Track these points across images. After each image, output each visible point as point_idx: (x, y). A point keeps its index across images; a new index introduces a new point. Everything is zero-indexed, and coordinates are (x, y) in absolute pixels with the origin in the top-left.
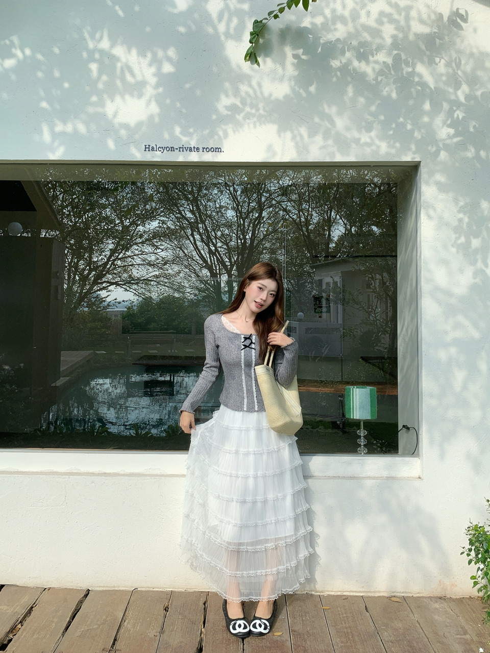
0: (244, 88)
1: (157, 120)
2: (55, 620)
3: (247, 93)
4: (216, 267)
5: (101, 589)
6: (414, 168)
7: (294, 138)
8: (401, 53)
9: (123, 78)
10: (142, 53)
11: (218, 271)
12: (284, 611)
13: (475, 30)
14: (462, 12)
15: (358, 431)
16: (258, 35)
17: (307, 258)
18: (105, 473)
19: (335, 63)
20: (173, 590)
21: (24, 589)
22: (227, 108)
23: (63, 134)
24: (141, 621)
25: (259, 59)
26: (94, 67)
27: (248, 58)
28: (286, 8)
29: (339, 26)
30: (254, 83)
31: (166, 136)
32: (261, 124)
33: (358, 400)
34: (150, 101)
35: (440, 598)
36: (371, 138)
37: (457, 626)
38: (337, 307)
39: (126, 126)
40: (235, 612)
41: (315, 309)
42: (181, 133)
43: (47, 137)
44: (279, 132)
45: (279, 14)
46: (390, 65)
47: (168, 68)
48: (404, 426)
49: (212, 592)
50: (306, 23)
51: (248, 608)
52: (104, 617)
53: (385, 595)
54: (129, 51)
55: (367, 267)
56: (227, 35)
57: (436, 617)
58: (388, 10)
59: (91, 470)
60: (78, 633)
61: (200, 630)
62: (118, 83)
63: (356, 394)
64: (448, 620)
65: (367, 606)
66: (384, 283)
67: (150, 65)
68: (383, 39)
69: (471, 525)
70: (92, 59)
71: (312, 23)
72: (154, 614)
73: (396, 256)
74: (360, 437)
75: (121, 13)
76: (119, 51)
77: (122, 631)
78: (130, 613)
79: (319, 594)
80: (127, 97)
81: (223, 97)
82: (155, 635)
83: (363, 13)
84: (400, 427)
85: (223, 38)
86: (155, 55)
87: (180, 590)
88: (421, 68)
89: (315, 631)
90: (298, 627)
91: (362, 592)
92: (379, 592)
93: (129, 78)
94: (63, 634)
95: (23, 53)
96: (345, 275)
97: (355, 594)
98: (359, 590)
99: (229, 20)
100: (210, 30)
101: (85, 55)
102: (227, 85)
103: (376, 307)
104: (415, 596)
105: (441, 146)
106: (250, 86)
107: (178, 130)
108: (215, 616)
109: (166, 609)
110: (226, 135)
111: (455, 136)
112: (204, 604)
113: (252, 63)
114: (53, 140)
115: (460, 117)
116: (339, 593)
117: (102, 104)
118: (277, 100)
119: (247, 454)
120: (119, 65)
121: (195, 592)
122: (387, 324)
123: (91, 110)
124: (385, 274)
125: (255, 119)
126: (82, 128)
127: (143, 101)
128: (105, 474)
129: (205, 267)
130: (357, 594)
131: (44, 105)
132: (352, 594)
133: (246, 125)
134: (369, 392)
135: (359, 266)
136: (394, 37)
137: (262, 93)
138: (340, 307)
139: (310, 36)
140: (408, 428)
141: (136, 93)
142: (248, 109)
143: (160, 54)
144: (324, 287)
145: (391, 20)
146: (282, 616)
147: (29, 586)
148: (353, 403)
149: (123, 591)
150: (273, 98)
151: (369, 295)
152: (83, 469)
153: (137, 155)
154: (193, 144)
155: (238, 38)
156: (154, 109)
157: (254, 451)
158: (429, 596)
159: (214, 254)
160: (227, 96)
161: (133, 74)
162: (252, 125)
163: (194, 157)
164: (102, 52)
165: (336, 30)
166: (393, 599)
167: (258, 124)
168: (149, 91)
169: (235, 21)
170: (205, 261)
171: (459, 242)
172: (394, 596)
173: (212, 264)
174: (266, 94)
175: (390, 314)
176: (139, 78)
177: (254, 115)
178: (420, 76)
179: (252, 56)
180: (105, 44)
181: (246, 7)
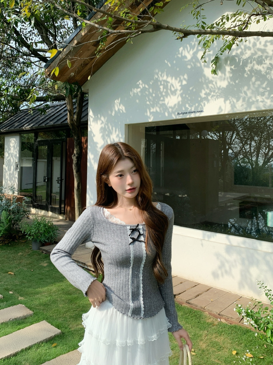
1: (181, 103)
3: (211, 87)
9: (171, 89)
10: (176, 79)
19: (247, 69)
22: (205, 94)
23: (153, 112)
26: (161, 87)
27: (213, 73)
29: (247, 51)
30: (214, 83)
31: (184, 109)
32: (217, 99)
34: (179, 96)
39: (171, 107)
43: (148, 114)
44: (225, 101)
47: (184, 83)
54: (172, 79)
62: (169, 91)
67: (179, 82)
70: (161, 84)
75: (170, 65)
76: (169, 79)
80: (172, 96)
85: (203, 67)
86: (180, 78)
93: (173, 89)
102: (205, 86)
107: (187, 106)
110: (205, 105)
114: (150, 115)
117: (164, 100)
120: (169, 85)
123: (161, 102)
126: (158, 110)
127: (176, 96)
131: (148, 103)
133: (212, 100)
139: (237, 58)
141: (174, 94)
142: (212, 93)
143: (182, 78)
153: (174, 117)
154: (193, 110)
156: (180, 99)
160: (204, 90)
161: (174, 87)
163: (193, 115)
164: (164, 81)
165: (246, 53)
167: (216, 99)
168: (178, 93)
177: (215, 96)
180: (165, 78)
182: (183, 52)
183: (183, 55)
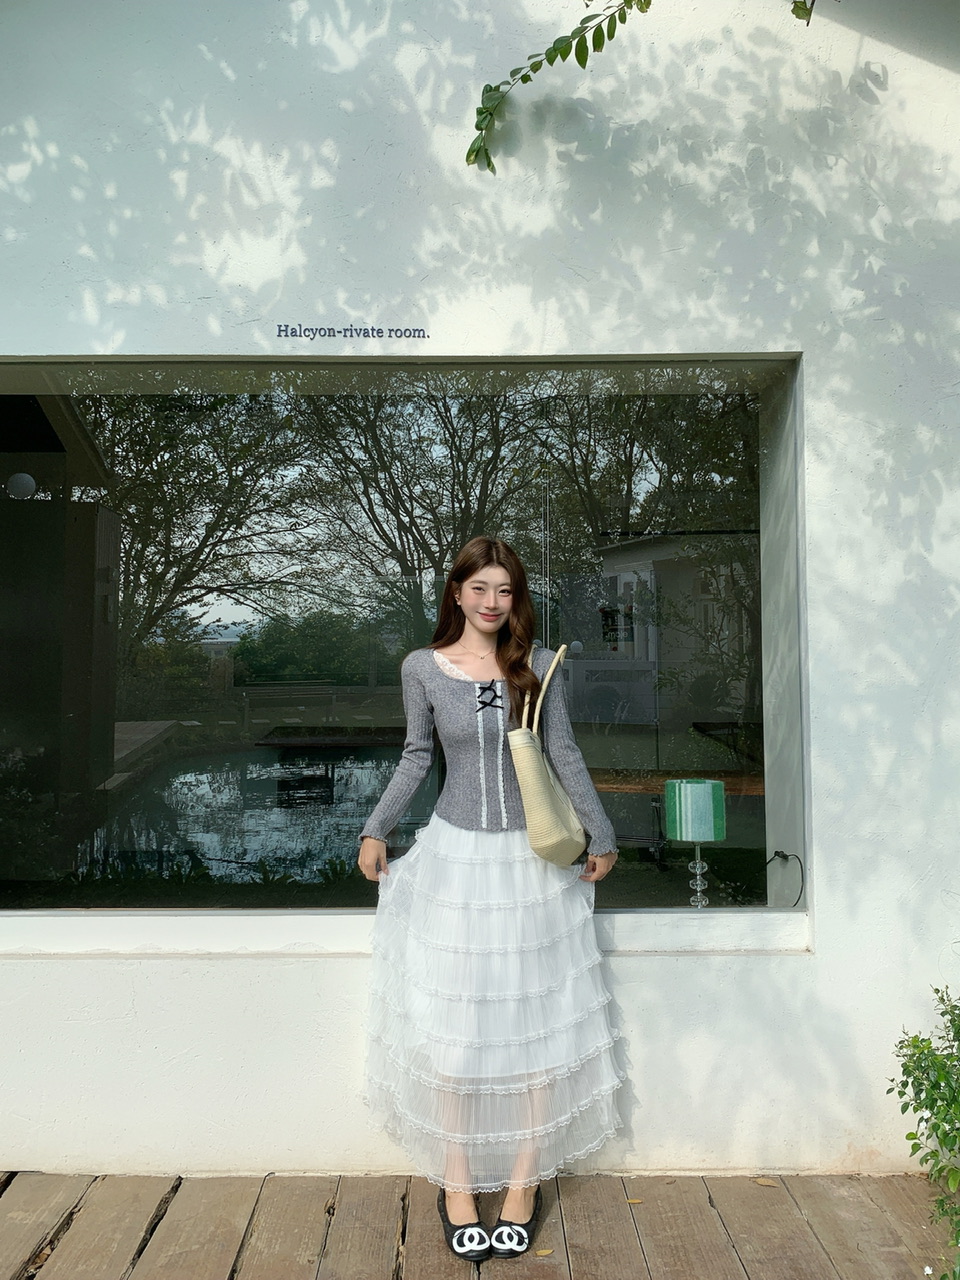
0: (466, 215)
1: (302, 278)
2: (118, 1236)
3: (472, 223)
4: (412, 555)
5: (204, 1175)
6: (788, 366)
7: (562, 311)
8: (764, 148)
9: (236, 200)
10: (271, 152)
11: (416, 562)
12: (555, 1210)
13: (902, 104)
14: (876, 69)
15: (691, 864)
16: (491, 114)
17: (588, 536)
18: (210, 954)
19: (638, 168)
20: (342, 1174)
21: (56, 1179)
22: (434, 255)
23: (122, 306)
24: (282, 1233)
25: (495, 161)
26: (179, 177)
27: (472, 157)
28: (545, 63)
29: (644, 96)
30: (486, 205)
31: (321, 309)
32: (500, 285)
33: (689, 806)
34: (288, 240)
35: (850, 1177)
36: (707, 309)
37: (882, 1230)
38: (647, 629)
39: (242, 290)
40: (461, 1211)
41: (605, 634)
42: (347, 302)
43: (91, 312)
44: (535, 300)
45: (531, 73)
46: (744, 171)
47: (321, 179)
48: (777, 853)
49: (415, 1177)
50: (583, 90)
51: (487, 1207)
52: (212, 1228)
53: (747, 1173)
55: (703, 551)
56: (434, 114)
57: (843, 1214)
58: (736, 65)
59: (181, 949)
60: (162, 1260)
61: (396, 1249)
62: (228, 208)
63: (686, 795)
64: (865, 1219)
65: (712, 1197)
66: (735, 583)
67: (287, 173)
68: (727, 119)
69: (907, 1038)
70: (175, 163)
71: (593, 92)
72: (306, 1221)
73: (758, 532)
74: (694, 876)
75: (229, 73)
76: (228, 147)
77: (246, 1254)
78: (261, 1220)
79: (621, 1175)
80: (244, 234)
81: (427, 234)
82: (309, 1261)
83: (690, 71)
84: (770, 855)
85: (426, 120)
86: (296, 154)
87: (355, 1174)
88: (799, 177)
89: (614, 1245)
90: (583, 1239)
91: (702, 1170)
92: (735, 1169)
93: (248, 199)
94: (134, 1263)
95: (43, 151)
96: (659, 568)
97: (688, 1174)
98: (696, 1167)
99: (438, 88)
100: (403, 107)
101: (162, 154)
102: (434, 210)
103: (721, 629)
104: (802, 1174)
105: (841, 322)
106: (479, 211)
107: (342, 296)
108: (423, 1221)
109: (330, 1211)
110: (434, 307)
111: (867, 303)
112: (403, 1199)
113: (480, 168)
114: (103, 317)
115: (876, 268)
116: (658, 1173)
117: (196, 248)
118: (529, 236)
119: (486, 910)
120: (228, 172)
121: (384, 1177)
122: (741, 661)
123: (176, 260)
124: (737, 565)
125: (489, 276)
126: (158, 295)
127: (274, 241)
128: (209, 956)
129: (391, 555)
130: (693, 1174)
132: (682, 1174)
133: (472, 288)
134: (710, 791)
135: (687, 550)
136: (750, 117)
137: (501, 225)
138: (652, 629)
139: (590, 116)
140: (785, 857)
141: (260, 227)
142: (474, 256)
143: (307, 152)
144: (621, 591)
145: (744, 86)
146: (551, 1219)
147: (64, 1172)
148: (680, 812)
149: (246, 1178)
150: (522, 234)
151: (706, 607)
152: (166, 948)
153: (265, 344)
154: (370, 323)
155: (454, 120)
156: (297, 256)
157: (499, 904)
158: (828, 1173)
159: (408, 530)
160: (435, 230)
161: (254, 191)
162: (482, 288)
163: (373, 348)
164: (195, 148)
165: (638, 103)
166: (760, 1181)
167: (494, 284)
168: (287, 223)
169: (449, 88)
170: (391, 544)
171: (878, 503)
172: (763, 1176)
173: (404, 549)
174: (509, 227)
175: (747, 641)
176: (267, 198)
177: (486, 268)
178: (800, 190)
179: (480, 154)
180: (201, 134)
181: (469, 61)
182: (314, 25)
183: (313, 39)
